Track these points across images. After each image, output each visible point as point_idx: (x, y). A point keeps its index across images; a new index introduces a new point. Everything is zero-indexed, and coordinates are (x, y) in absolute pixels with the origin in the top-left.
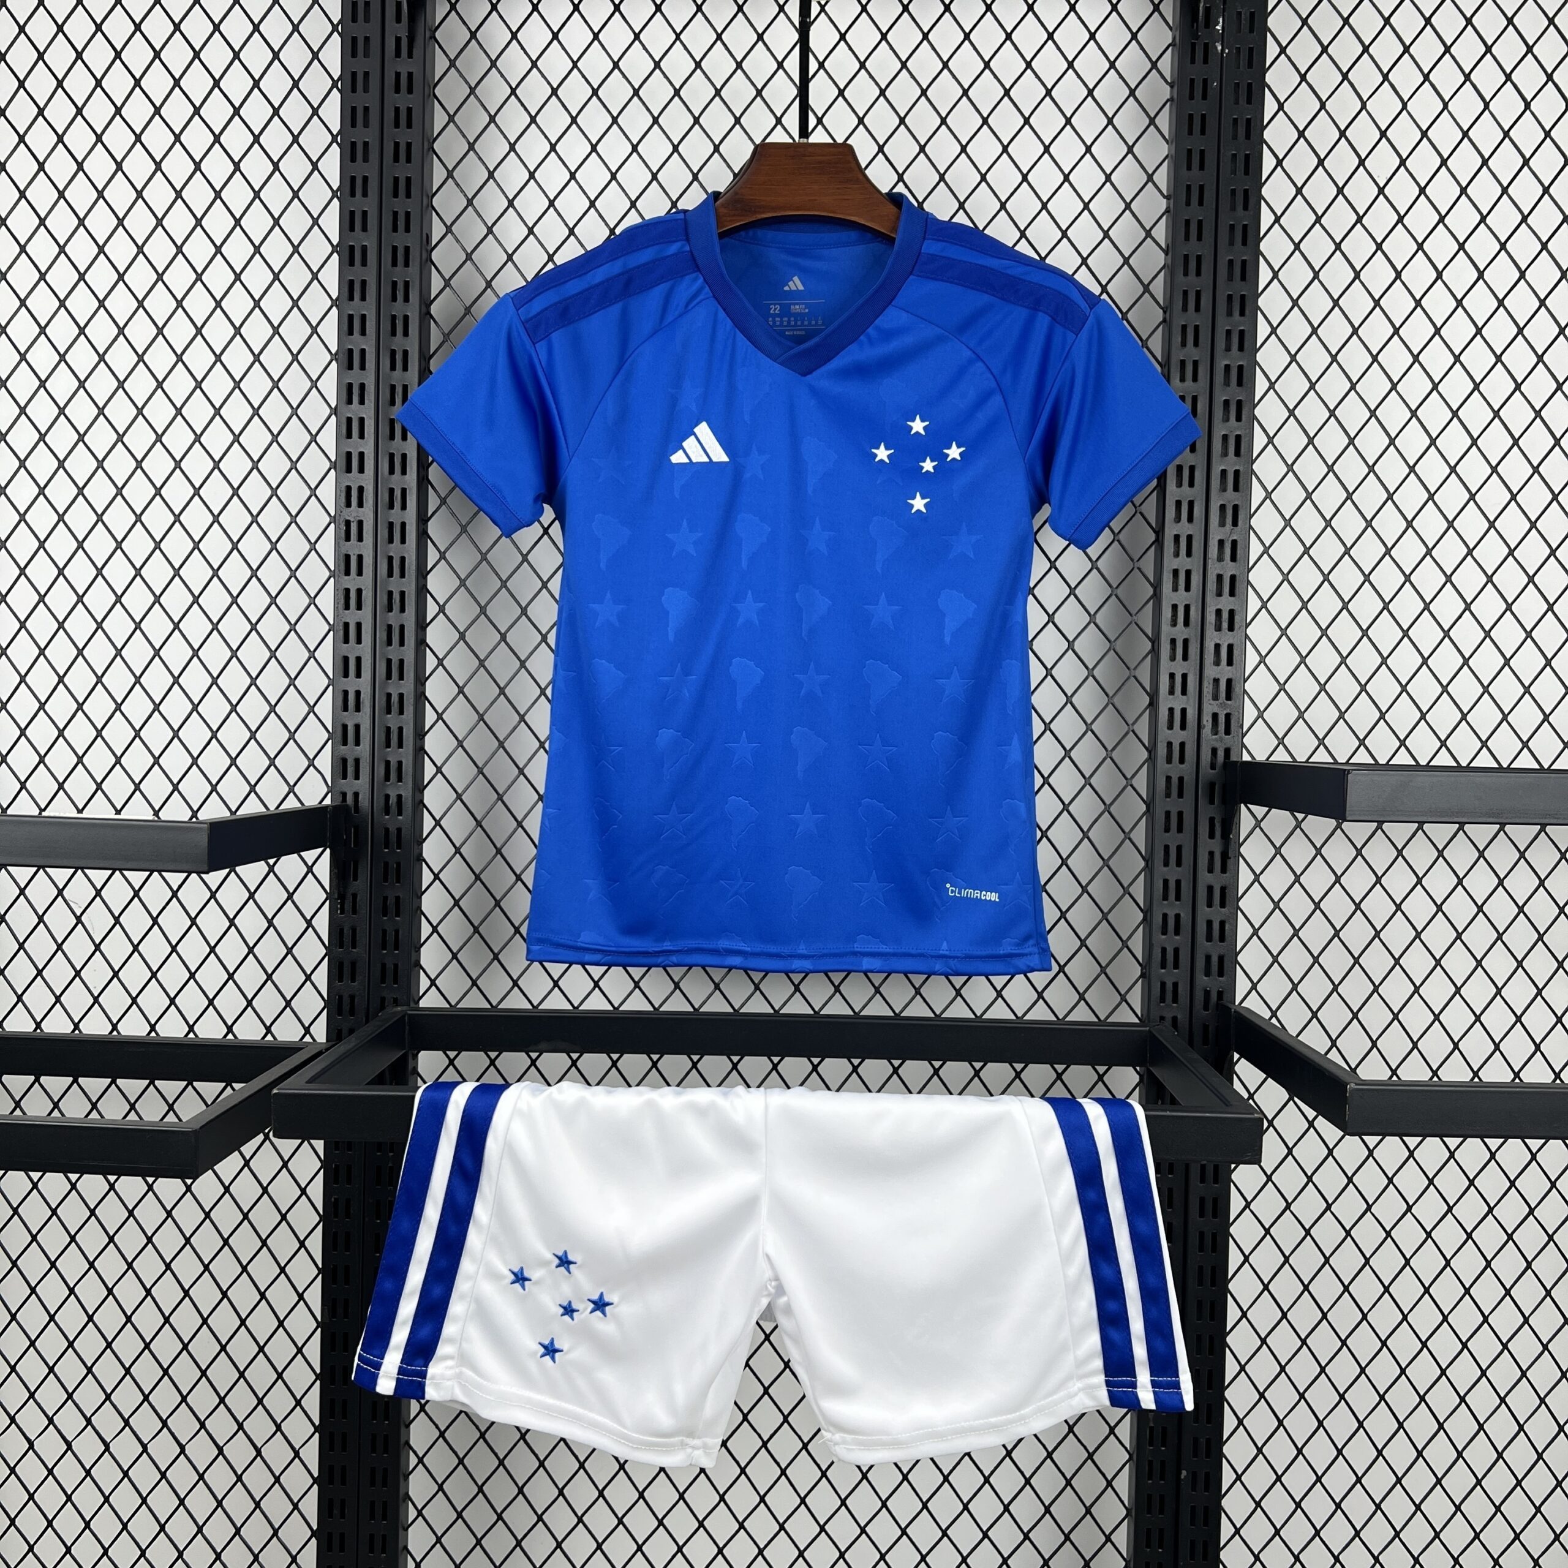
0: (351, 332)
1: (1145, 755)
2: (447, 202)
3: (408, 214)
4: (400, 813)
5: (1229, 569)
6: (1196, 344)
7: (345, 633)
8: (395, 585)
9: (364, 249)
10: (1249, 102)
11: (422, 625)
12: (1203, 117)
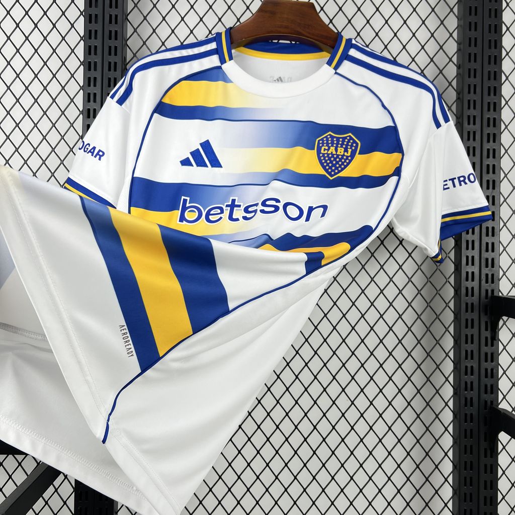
0: (89, 101)
2: (134, 43)
3: (116, 48)
6: (475, 108)
9: (95, 63)
12: (476, 8)
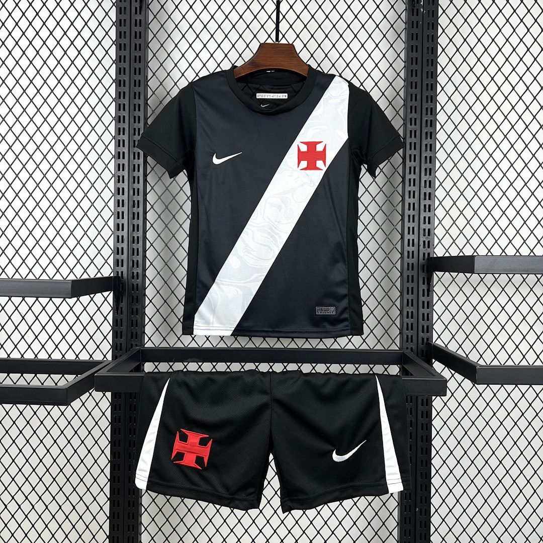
1: (400, 256)
4: (138, 279)
5: (428, 190)
7: (118, 215)
8: (136, 198)
10: (433, 29)
11: (145, 213)
